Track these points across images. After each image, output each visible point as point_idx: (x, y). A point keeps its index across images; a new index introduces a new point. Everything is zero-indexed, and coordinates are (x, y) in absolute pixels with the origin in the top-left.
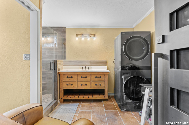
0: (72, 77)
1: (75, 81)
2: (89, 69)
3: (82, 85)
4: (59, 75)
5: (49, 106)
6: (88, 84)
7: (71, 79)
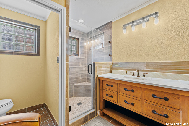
0: (112, 86)
1: (117, 92)
2: (144, 76)
3: (125, 101)
4: (99, 80)
5: (83, 115)
6: (137, 104)
7: (111, 88)
